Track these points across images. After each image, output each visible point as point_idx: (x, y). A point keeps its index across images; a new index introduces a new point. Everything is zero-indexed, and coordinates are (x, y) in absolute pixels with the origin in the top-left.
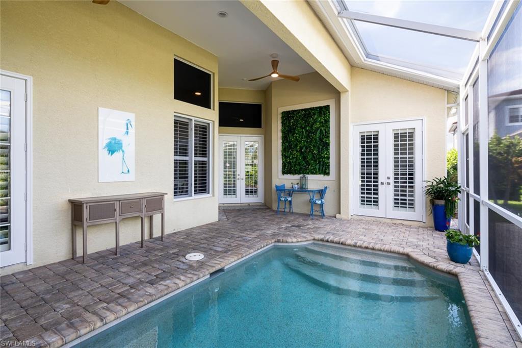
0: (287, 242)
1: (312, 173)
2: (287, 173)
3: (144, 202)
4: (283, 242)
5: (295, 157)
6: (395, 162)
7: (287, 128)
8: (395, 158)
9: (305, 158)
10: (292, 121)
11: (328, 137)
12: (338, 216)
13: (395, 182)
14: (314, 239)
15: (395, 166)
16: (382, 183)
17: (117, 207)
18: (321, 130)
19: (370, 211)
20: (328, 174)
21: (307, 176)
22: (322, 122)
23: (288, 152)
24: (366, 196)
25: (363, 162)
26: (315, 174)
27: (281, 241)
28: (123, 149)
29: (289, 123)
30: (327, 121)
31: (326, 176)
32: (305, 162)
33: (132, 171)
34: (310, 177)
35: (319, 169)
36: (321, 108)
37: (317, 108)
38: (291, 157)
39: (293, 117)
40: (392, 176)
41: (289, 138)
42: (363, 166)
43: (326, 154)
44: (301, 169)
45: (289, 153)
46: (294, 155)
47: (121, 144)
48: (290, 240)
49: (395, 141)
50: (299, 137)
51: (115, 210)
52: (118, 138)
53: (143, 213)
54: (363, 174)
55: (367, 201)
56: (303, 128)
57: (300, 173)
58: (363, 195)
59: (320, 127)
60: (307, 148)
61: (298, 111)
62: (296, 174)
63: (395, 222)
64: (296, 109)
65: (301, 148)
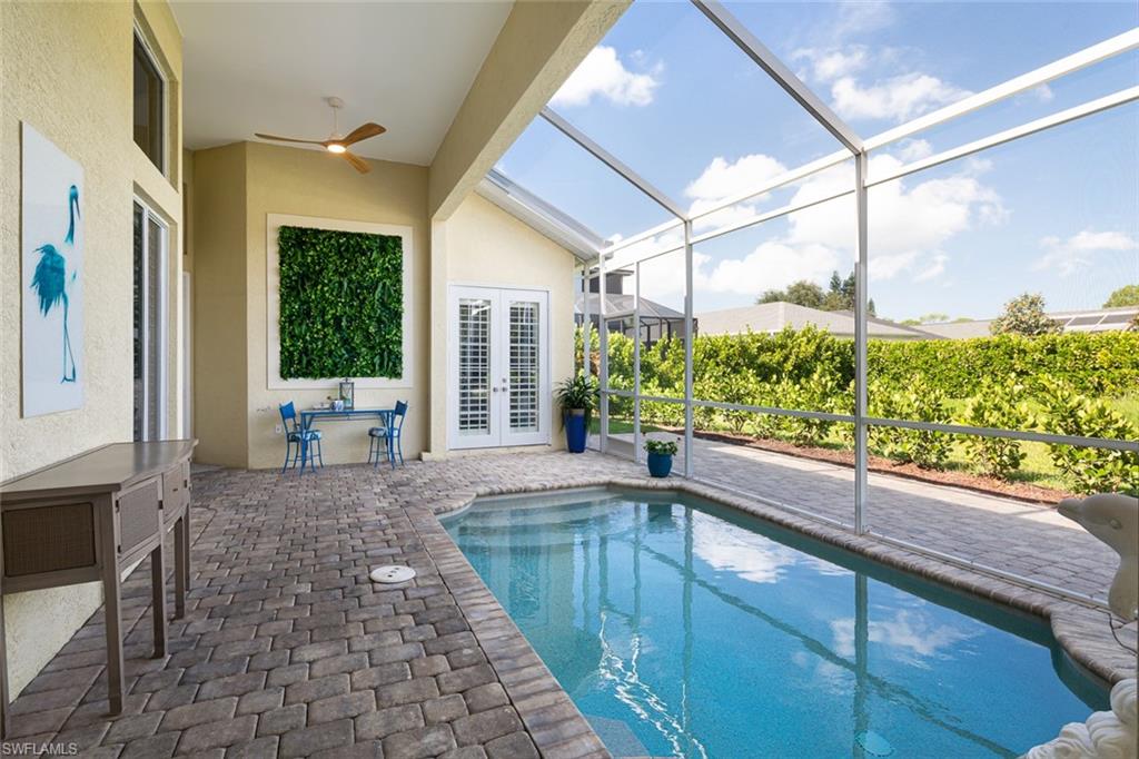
0: (452, 510)
1: (364, 375)
2: (297, 375)
4: (446, 512)
5: (318, 339)
6: (512, 354)
7: (296, 268)
8: (512, 348)
9: (346, 342)
10: (311, 253)
11: (399, 301)
12: (425, 456)
13: (512, 387)
14: (478, 496)
15: (512, 361)
16: (495, 390)
18: (384, 284)
19: (476, 438)
20: (398, 375)
21: (352, 380)
22: (387, 268)
23: (300, 325)
24: (469, 413)
25: (464, 353)
26: (369, 376)
27: (443, 509)
29: (304, 256)
30: (398, 269)
31: (394, 380)
32: (346, 350)
34: (359, 382)
35: (381, 365)
36: (384, 239)
37: (375, 236)
38: (308, 338)
39: (314, 245)
40: (508, 377)
41: (305, 290)
42: (464, 360)
43: (395, 334)
44: (335, 364)
45: (304, 327)
46: (317, 333)
47: (63, 272)
48: (455, 505)
49: (512, 320)
50: (331, 294)
54: (464, 374)
55: (472, 422)
56: (341, 275)
57: (333, 374)
58: (464, 413)
59: (381, 279)
60: (350, 321)
61: (330, 235)
62: (322, 376)
63: (512, 450)
64: (321, 228)
65: (338, 320)
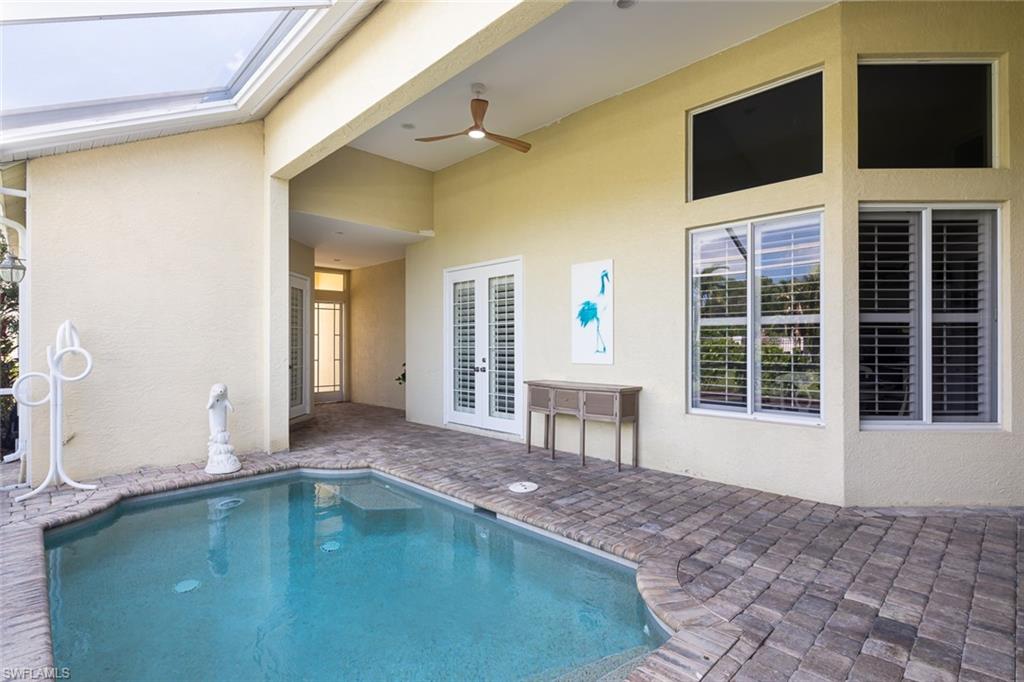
3: (582, 397)
17: (552, 395)
28: (599, 316)
33: (609, 349)
47: (596, 309)
51: (550, 400)
52: (592, 301)
53: (581, 413)
